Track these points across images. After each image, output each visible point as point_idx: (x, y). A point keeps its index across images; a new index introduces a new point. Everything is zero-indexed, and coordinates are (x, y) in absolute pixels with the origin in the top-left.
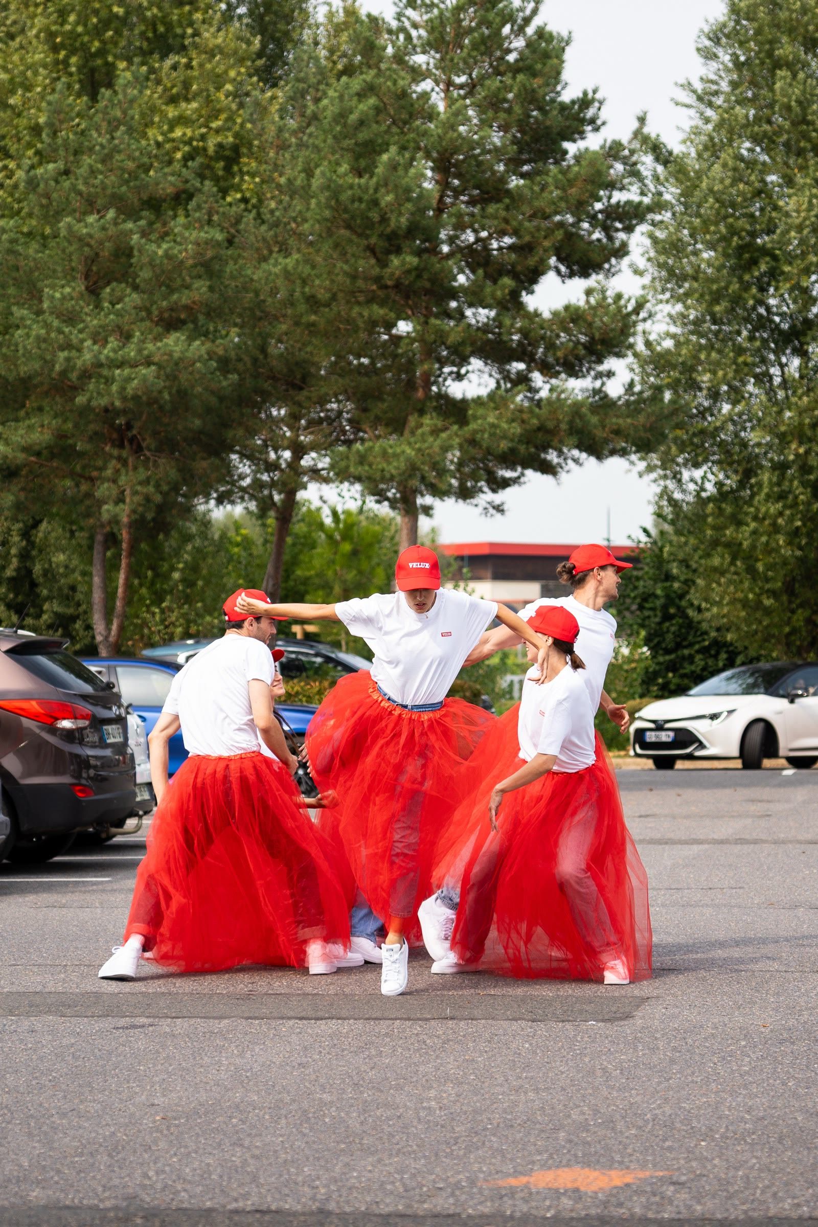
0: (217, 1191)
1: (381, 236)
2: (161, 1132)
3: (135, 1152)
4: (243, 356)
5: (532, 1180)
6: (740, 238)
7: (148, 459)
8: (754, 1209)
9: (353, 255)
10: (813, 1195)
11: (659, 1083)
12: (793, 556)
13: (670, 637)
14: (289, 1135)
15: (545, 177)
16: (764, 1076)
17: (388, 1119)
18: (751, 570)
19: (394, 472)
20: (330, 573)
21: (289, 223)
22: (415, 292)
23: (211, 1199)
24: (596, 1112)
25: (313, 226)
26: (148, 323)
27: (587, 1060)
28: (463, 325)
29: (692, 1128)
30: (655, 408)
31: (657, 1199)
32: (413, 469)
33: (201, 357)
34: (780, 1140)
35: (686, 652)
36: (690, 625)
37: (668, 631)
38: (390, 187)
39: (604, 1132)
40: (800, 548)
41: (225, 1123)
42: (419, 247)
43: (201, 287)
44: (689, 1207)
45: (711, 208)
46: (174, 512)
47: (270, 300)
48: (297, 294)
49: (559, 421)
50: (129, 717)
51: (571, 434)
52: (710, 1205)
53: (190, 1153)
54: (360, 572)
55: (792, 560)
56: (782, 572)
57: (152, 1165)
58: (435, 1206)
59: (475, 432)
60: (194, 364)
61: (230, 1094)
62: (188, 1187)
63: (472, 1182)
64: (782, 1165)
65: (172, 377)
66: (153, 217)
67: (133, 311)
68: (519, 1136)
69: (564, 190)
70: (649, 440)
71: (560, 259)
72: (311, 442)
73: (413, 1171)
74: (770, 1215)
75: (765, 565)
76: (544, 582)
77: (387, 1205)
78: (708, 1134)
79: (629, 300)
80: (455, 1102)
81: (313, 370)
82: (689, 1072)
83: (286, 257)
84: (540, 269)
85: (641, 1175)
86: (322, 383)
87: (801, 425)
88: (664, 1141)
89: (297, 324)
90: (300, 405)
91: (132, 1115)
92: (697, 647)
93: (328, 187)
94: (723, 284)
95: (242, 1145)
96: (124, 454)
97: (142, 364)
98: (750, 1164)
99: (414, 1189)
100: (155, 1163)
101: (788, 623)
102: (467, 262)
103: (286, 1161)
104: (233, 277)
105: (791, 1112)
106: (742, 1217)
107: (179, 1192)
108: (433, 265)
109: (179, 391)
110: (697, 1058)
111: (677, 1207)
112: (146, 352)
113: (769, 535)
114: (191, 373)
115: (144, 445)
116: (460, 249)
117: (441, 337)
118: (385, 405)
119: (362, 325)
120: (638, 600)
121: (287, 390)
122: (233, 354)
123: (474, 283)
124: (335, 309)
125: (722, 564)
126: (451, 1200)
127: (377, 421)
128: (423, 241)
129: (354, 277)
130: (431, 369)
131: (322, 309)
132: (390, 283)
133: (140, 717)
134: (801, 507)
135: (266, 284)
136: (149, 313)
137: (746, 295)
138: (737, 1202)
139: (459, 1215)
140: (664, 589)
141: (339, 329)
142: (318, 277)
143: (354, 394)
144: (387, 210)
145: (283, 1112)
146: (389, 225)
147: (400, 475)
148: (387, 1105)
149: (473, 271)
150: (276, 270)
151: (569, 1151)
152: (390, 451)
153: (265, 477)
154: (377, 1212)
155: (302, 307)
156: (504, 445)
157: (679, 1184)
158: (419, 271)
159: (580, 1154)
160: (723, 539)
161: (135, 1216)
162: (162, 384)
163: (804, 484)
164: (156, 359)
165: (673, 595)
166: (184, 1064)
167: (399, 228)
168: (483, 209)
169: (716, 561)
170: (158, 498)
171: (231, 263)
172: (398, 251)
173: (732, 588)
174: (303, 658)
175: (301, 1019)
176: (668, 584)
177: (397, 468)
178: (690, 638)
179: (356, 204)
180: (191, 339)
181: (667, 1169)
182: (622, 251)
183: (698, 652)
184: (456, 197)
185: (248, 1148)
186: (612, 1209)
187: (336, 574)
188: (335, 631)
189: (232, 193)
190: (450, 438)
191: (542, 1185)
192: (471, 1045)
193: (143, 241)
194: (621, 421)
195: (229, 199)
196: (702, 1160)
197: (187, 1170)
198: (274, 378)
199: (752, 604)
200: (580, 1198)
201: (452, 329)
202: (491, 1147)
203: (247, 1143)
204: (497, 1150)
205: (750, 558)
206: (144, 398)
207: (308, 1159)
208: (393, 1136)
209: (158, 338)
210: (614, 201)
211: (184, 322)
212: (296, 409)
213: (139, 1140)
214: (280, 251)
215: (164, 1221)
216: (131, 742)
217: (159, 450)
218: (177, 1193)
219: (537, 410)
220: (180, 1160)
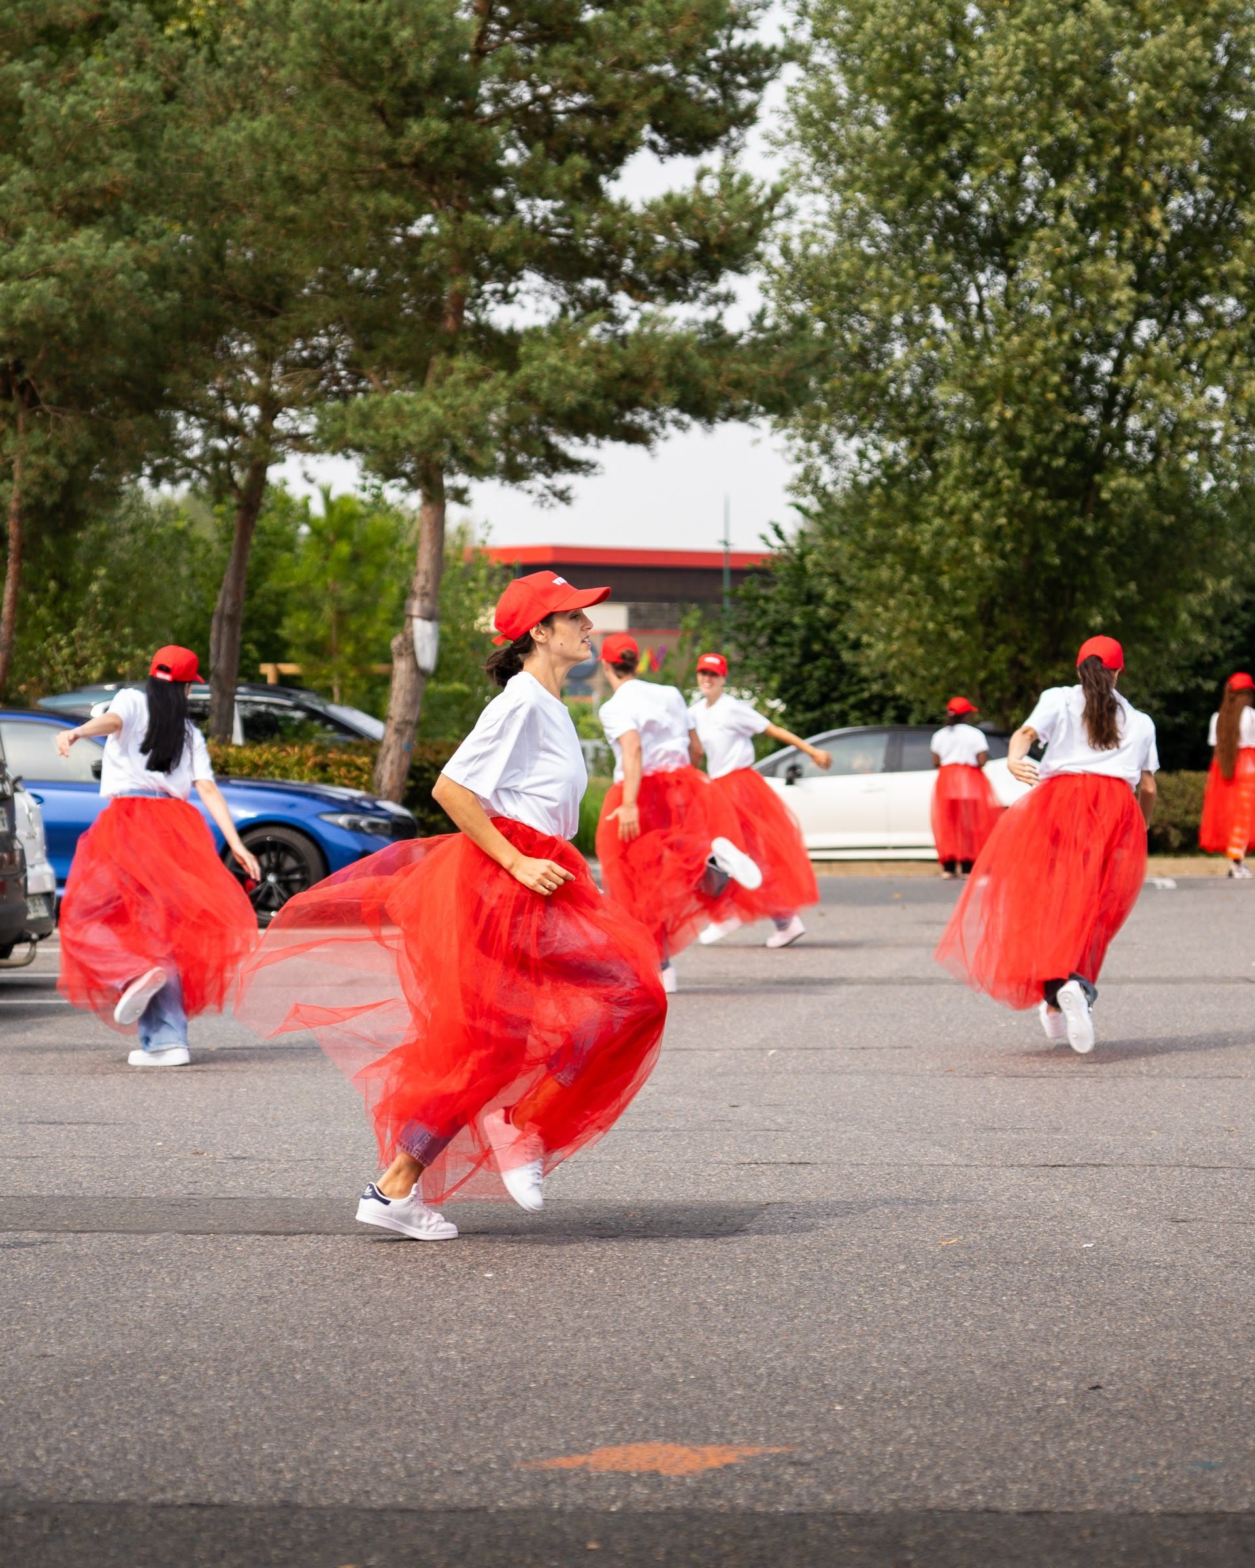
0: (135, 1476)
1: (393, 89)
2: (56, 1394)
3: (16, 1422)
4: (188, 265)
5: (591, 1460)
6: (920, 101)
7: (46, 416)
8: (907, 1499)
9: (352, 117)
10: (992, 1479)
11: (780, 1323)
12: (992, 567)
13: (813, 685)
14: (242, 1399)
15: (637, 8)
16: (930, 1313)
17: (387, 1375)
18: (932, 588)
19: (412, 439)
20: (317, 587)
21: (256, 67)
22: (442, 174)
23: (126, 1488)
24: (687, 1364)
25: (292, 73)
26: (46, 215)
27: (677, 1291)
28: (513, 223)
29: (824, 1386)
30: (794, 351)
31: (770, 1485)
32: (440, 434)
33: (124, 265)
34: (949, 1403)
35: (837, 707)
36: (842, 669)
37: (810, 677)
38: (407, 18)
39: (697, 1392)
40: (1003, 556)
41: (149, 1380)
42: (448, 106)
43: (126, 161)
44: (815, 1497)
45: (879, 60)
46: (87, 495)
47: (228, 182)
48: (269, 174)
49: (653, 367)
50: (17, 796)
51: (669, 385)
52: (844, 1493)
53: (96, 1424)
54: (363, 587)
55: (990, 574)
56: (977, 592)
57: (40, 1440)
58: (451, 1497)
59: (530, 379)
60: (113, 276)
61: (158, 1339)
62: (94, 1471)
63: (505, 1463)
64: (949, 1437)
65: (83, 295)
66: (53, 56)
67: (23, 196)
68: (575, 1398)
69: (663, 27)
70: (782, 397)
71: (656, 128)
72: (289, 394)
73: (421, 1448)
74: (930, 1506)
75: (952, 580)
76: (632, 604)
77: (381, 1496)
78: (847, 1396)
79: (762, 187)
80: (484, 1351)
81: (293, 286)
82: (823, 1307)
83: (252, 119)
84: (629, 143)
85: (748, 1452)
86: (305, 307)
87: (1008, 375)
88: (784, 1403)
89: (269, 218)
90: (272, 338)
91: (13, 1370)
92: (852, 700)
93: (315, 16)
94: (897, 169)
95: (173, 1413)
96: (12, 407)
97: (36, 275)
98: (904, 1436)
99: (421, 1473)
100: (46, 1437)
101: (984, 665)
102: (520, 130)
103: (236, 1435)
104: (172, 147)
105: (967, 1363)
106: (889, 1509)
107: (80, 1478)
108: (469, 134)
109: (92, 316)
110: (835, 1288)
111: (798, 1496)
112: (43, 258)
113: (960, 538)
114: (111, 289)
115: (41, 394)
116: (510, 112)
117: (480, 241)
118: (398, 341)
119: (365, 222)
120: (768, 631)
121: (253, 317)
122: (172, 261)
123: (530, 162)
124: (325, 196)
125: (891, 580)
126: (474, 1489)
127: (386, 363)
128: (455, 99)
129: (353, 150)
130: (466, 287)
131: (305, 196)
132: (406, 160)
133: (35, 796)
134: (1006, 497)
135: (223, 158)
136: (48, 199)
137: (930, 185)
138: (884, 1490)
139: (485, 1508)
140: (805, 615)
141: (331, 227)
142: (301, 148)
143: (353, 324)
144: (403, 50)
145: (235, 1365)
146: (404, 74)
147: (421, 443)
148: (385, 1356)
149: (529, 146)
150: (239, 137)
151: (646, 1420)
152: (407, 408)
153: (222, 445)
154: (367, 1505)
155: (277, 194)
156: (571, 398)
157: (802, 1464)
158: (449, 144)
159: (662, 1423)
160: (894, 542)
161: (14, 1512)
162: (67, 304)
163: (1011, 463)
164: (58, 268)
165: (818, 624)
166: (91, 1298)
167: (420, 77)
168: (545, 52)
169: (884, 574)
170: (62, 474)
171: (170, 125)
172: (418, 112)
173: (905, 614)
174: (276, 712)
175: (264, 1233)
176: (811, 608)
177: (418, 434)
178: (843, 688)
179: (357, 42)
180: (109, 239)
181: (786, 1444)
182: (747, 117)
183: (854, 707)
184: (504, 32)
185: (182, 1417)
186: (705, 1499)
187: (327, 588)
188: (324, 672)
189: (174, 21)
190: (494, 389)
191: (605, 1467)
192: (510, 1270)
193: (37, 92)
194: (742, 368)
195: (169, 31)
196: (837, 1430)
197: (92, 1448)
198: (234, 299)
199: (933, 637)
200: (660, 1485)
201: (497, 229)
202: (534, 1415)
203: (180, 1409)
204: (543, 1418)
205: (930, 569)
206: (40, 326)
207: (268, 1431)
208: (394, 1399)
209: (61, 237)
210: (735, 43)
211: (99, 214)
212: (267, 345)
213: (23, 1405)
214: (243, 109)
215: (56, 1519)
216: (20, 833)
217: (63, 403)
218: (76, 1479)
219: (620, 350)
220: (82, 1434)
